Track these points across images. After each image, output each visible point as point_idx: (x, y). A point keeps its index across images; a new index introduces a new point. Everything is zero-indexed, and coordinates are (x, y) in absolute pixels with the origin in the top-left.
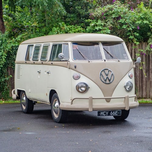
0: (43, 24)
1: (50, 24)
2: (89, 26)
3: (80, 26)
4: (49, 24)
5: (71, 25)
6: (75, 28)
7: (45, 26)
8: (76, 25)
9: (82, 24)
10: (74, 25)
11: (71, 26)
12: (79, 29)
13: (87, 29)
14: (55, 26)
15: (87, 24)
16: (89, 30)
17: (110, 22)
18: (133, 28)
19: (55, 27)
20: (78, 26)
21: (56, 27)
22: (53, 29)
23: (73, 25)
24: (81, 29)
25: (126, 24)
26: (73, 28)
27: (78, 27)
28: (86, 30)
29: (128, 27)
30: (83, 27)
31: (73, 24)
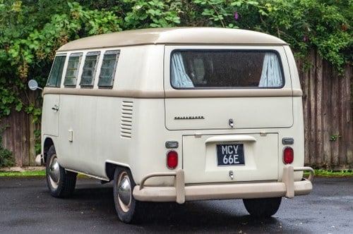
0: (32, 8)
1: (48, 6)
2: (131, 11)
3: (112, 12)
4: (44, 7)
5: (93, 10)
6: (102, 16)
7: (37, 11)
8: (103, 9)
9: (116, 7)
10: (100, 10)
11: (92, 12)
12: (110, 18)
13: (126, 19)
14: (57, 10)
15: (126, 8)
16: (131, 20)
17: (177, 4)
18: (226, 15)
19: (58, 13)
20: (106, 11)
21: (60, 13)
22: (53, 18)
23: (96, 11)
24: (115, 17)
25: (210, 7)
26: (96, 16)
27: (108, 15)
28: (125, 21)
29: (215, 14)
30: (118, 14)
31: (97, 8)
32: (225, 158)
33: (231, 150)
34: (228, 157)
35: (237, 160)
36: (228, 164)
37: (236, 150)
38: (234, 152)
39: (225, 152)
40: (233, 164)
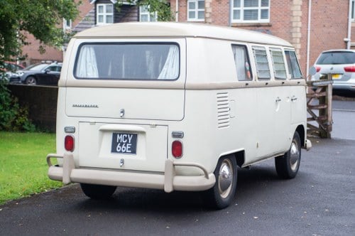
32: (118, 146)
33: (125, 138)
34: (121, 145)
35: (129, 149)
36: (121, 152)
37: (130, 140)
38: (128, 140)
39: (119, 140)
40: (125, 152)
